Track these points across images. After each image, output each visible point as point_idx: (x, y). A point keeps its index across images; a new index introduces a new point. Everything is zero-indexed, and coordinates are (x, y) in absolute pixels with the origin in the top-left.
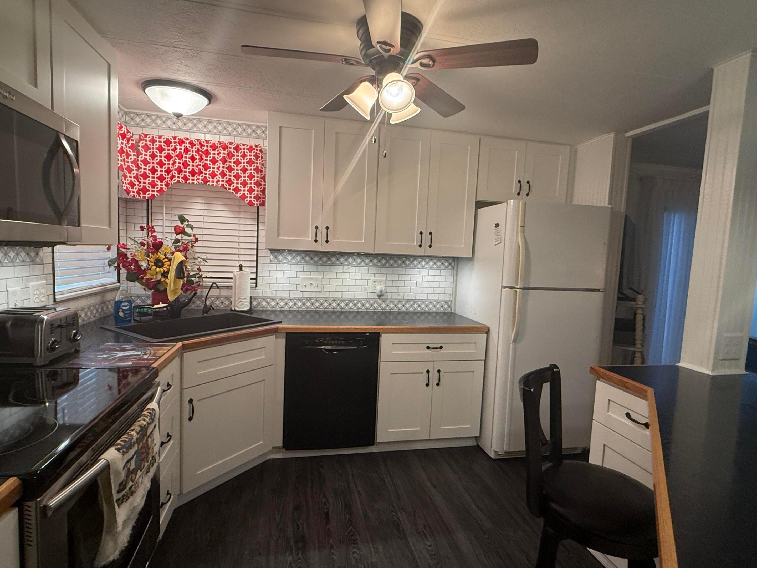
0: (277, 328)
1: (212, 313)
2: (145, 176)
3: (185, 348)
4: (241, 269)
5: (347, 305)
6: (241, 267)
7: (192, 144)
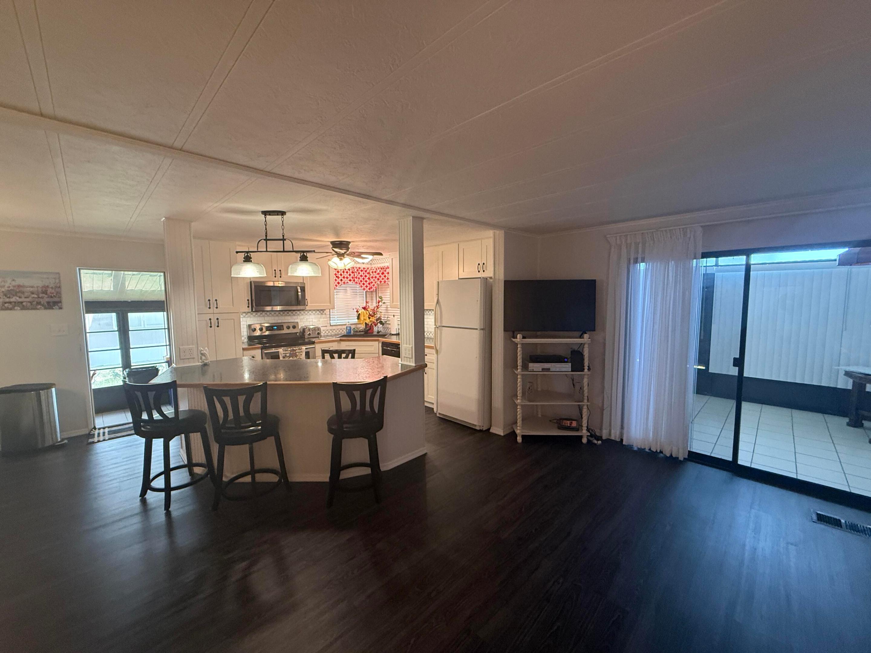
0: (379, 339)
1: (380, 333)
2: (372, 282)
3: (341, 340)
4: (394, 317)
5: (429, 334)
6: (394, 315)
7: (381, 268)
